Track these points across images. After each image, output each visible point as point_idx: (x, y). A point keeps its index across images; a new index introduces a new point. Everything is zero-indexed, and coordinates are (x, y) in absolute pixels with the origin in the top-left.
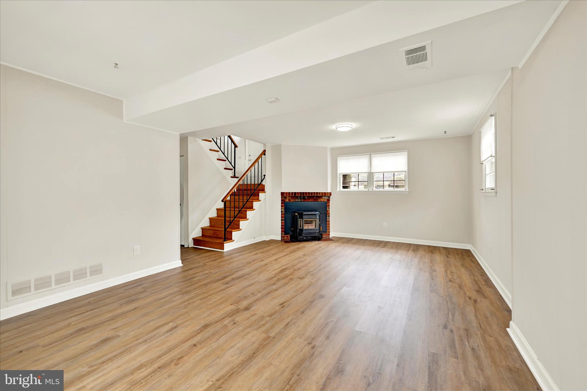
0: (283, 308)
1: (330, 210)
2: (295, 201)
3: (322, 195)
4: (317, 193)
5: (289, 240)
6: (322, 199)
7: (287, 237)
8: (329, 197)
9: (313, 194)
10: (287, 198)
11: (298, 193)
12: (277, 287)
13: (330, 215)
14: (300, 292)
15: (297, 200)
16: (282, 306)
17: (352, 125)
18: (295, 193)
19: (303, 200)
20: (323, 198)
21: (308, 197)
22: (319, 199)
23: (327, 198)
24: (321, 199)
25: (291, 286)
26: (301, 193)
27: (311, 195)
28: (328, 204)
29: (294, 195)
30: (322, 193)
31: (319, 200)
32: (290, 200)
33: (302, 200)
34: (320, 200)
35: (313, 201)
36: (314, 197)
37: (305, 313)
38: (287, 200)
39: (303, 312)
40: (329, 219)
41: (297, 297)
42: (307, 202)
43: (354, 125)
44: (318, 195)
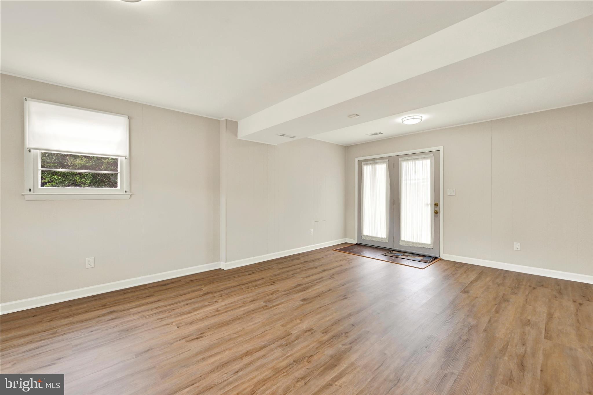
0: (345, 295)
12: (350, 318)
14: (323, 307)
16: (345, 297)
25: (331, 317)
37: (328, 290)
39: (329, 290)
41: (329, 303)
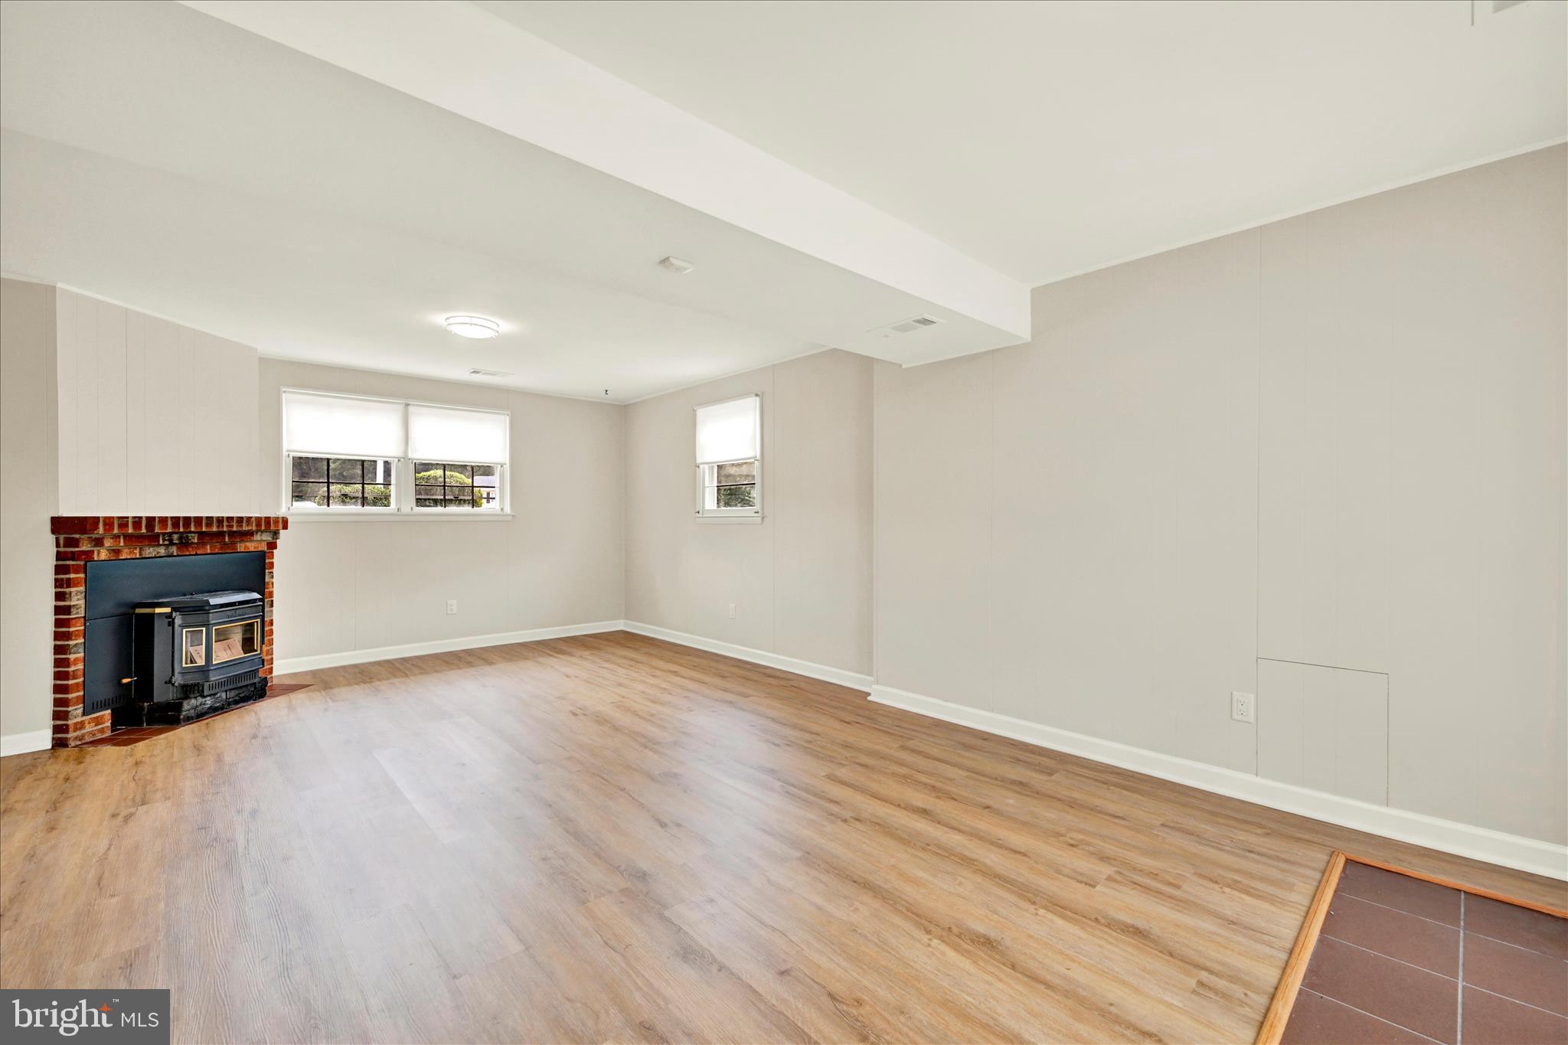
1: (274, 580)
2: (140, 555)
3: (257, 526)
4: (240, 520)
5: (108, 734)
6: (251, 541)
7: (98, 721)
8: (276, 534)
9: (225, 523)
10: (108, 543)
11: (163, 520)
13: (274, 599)
15: (150, 551)
17: (498, 325)
18: (151, 520)
19: (179, 549)
20: (257, 537)
21: (201, 534)
22: (242, 541)
23: (267, 537)
24: (248, 544)
26: (176, 520)
27: (218, 527)
28: (269, 558)
29: (144, 530)
30: (259, 519)
31: (241, 547)
32: (117, 552)
33: (174, 550)
34: (243, 545)
35: (217, 551)
36: (221, 534)
38: (103, 554)
40: (270, 614)
42: (196, 554)
43: (505, 327)
44: (245, 528)
